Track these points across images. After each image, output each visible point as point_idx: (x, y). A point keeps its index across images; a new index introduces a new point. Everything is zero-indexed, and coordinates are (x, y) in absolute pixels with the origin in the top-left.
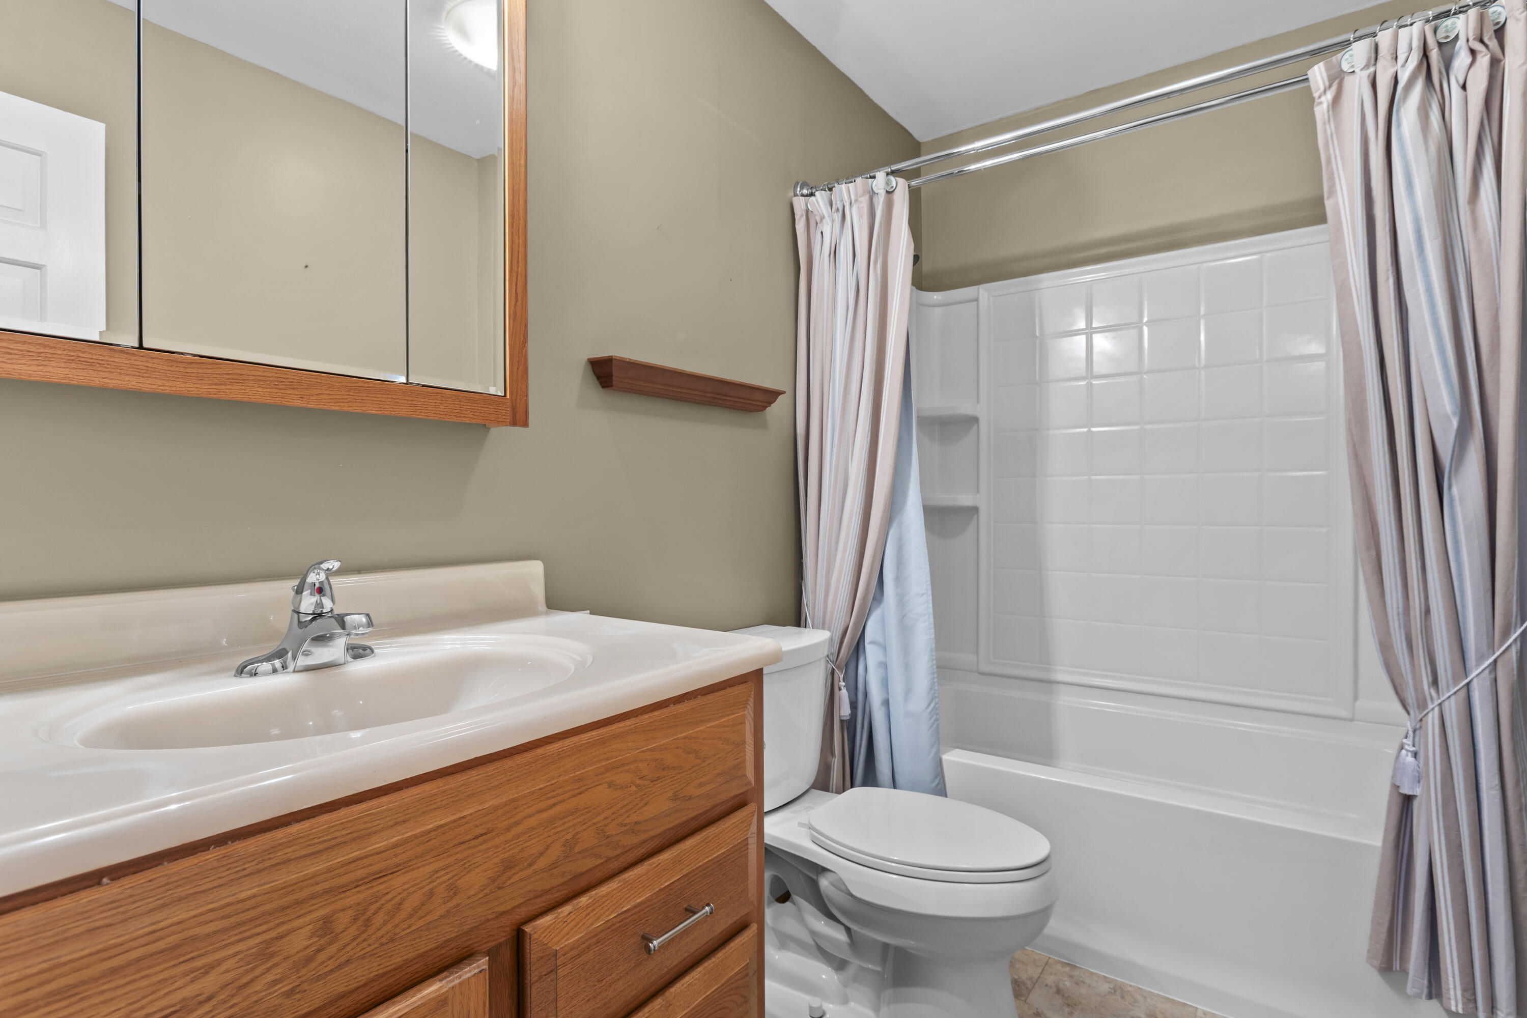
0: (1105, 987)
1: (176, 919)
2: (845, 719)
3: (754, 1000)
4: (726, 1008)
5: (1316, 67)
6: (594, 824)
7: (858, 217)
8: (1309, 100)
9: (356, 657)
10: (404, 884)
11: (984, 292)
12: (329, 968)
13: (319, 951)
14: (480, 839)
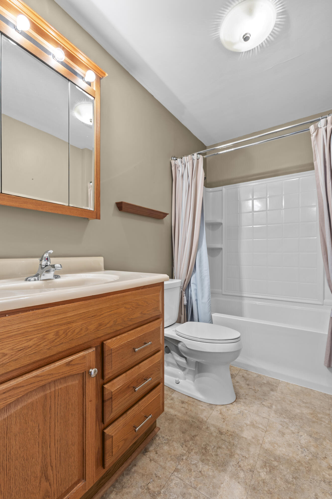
0: (255, 376)
1: (23, 326)
2: (185, 304)
3: (161, 370)
4: (154, 371)
5: (311, 126)
6: (121, 317)
7: (189, 166)
8: (309, 135)
9: (56, 278)
10: (75, 326)
11: (224, 188)
12: (58, 344)
13: (56, 339)
14: (93, 317)
